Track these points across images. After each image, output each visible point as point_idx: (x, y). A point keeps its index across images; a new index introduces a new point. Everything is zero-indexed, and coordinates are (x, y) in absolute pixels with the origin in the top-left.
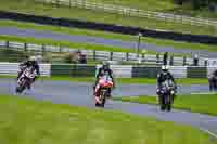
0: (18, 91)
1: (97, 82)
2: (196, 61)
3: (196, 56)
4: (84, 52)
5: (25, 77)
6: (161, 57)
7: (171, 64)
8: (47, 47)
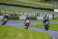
0: (2, 24)
1: (25, 22)
2: (46, 15)
3: (46, 14)
5: (5, 21)
7: (39, 16)
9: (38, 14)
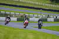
6: (47, 16)
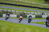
4: (24, 12)
8: (16, 11)
9: (43, 13)
